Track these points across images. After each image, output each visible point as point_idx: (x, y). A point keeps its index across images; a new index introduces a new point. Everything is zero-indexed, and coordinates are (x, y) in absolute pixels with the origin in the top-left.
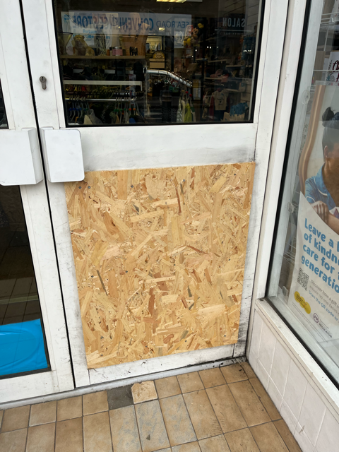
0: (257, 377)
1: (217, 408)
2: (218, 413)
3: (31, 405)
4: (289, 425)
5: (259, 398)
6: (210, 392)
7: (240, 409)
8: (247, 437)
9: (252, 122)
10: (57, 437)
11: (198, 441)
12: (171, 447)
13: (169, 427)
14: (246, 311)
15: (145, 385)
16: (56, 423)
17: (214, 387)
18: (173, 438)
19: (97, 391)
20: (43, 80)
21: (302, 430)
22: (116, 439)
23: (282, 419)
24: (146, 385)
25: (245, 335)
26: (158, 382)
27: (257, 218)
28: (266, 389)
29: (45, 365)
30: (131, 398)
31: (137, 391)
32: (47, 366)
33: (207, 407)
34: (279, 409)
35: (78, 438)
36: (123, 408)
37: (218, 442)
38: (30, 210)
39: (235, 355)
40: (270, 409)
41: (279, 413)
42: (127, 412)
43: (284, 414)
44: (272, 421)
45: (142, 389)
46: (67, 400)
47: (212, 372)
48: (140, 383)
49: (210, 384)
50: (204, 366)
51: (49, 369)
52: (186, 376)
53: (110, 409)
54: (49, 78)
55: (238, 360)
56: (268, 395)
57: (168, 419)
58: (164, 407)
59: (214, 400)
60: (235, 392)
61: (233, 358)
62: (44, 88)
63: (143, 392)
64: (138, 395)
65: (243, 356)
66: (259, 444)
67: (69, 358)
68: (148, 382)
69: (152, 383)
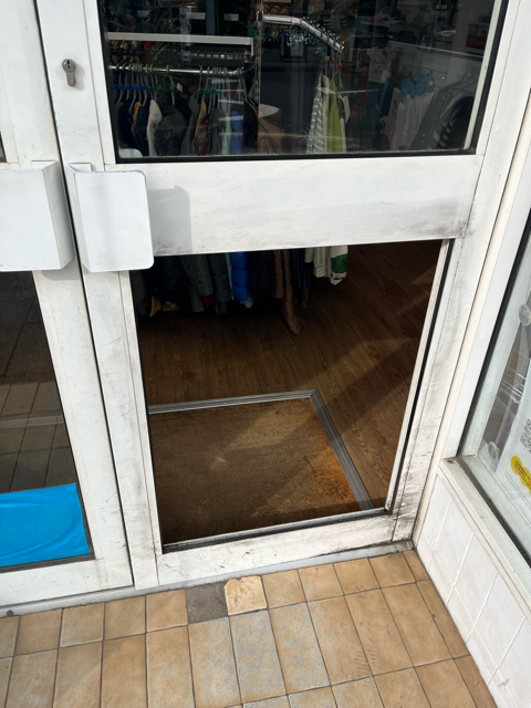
0: (430, 579)
1: (363, 630)
2: (365, 640)
3: (63, 609)
4: (480, 668)
5: (433, 616)
6: (352, 601)
7: (400, 632)
8: (412, 683)
9: (474, 153)
10: (105, 667)
11: (331, 686)
12: (287, 695)
13: (286, 659)
14: (421, 475)
15: (246, 583)
16: (103, 642)
17: (360, 593)
18: (291, 679)
19: (169, 590)
20: (70, 67)
21: (504, 684)
22: (200, 675)
23: (470, 655)
24: (248, 584)
25: (415, 510)
26: (268, 579)
27: (460, 327)
28: (446, 602)
29: (84, 549)
30: (224, 604)
31: (233, 593)
32: (88, 551)
33: (348, 627)
34: (466, 640)
35: (139, 671)
36: (211, 622)
37: (365, 690)
38: (53, 310)
39: (395, 539)
40: (450, 637)
41: (464, 644)
42: (217, 627)
43: (472, 648)
44: (453, 659)
45: (242, 590)
46: (121, 602)
47: (355, 565)
48: (239, 579)
49: (353, 587)
50: (344, 556)
51: (91, 556)
52: (313, 570)
53: (190, 622)
54: (81, 61)
55: (399, 547)
56: (448, 612)
57: (284, 644)
58: (277, 624)
59: (358, 616)
60: (393, 602)
61: (392, 543)
62: (73, 82)
63: (244, 596)
64: (236, 601)
65: (407, 540)
66: (430, 696)
67: (124, 542)
68: (252, 579)
69: (257, 581)
